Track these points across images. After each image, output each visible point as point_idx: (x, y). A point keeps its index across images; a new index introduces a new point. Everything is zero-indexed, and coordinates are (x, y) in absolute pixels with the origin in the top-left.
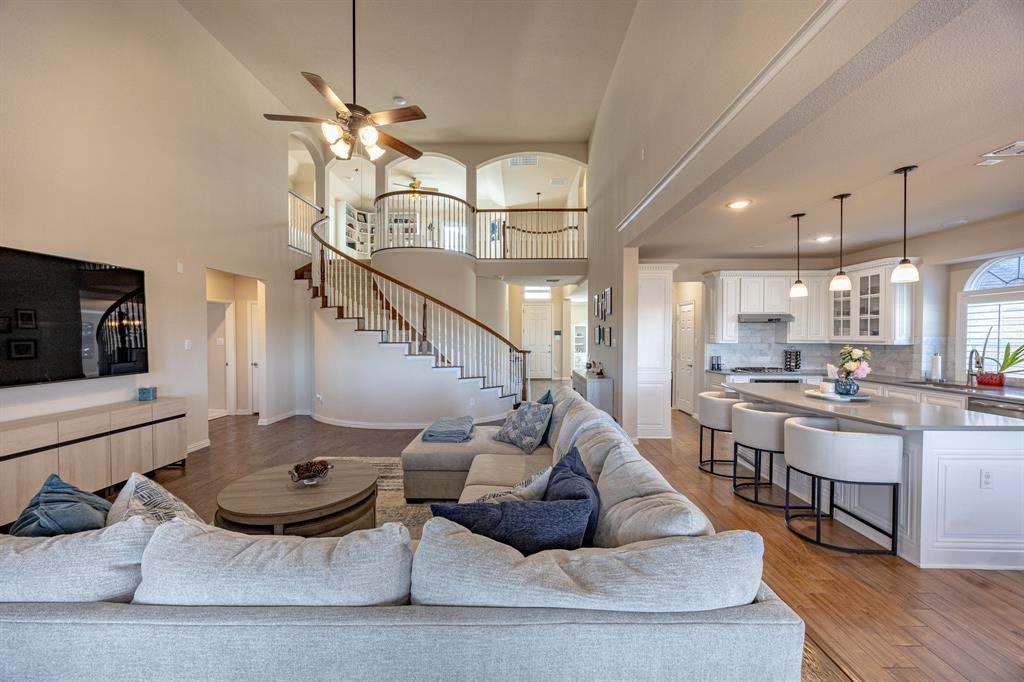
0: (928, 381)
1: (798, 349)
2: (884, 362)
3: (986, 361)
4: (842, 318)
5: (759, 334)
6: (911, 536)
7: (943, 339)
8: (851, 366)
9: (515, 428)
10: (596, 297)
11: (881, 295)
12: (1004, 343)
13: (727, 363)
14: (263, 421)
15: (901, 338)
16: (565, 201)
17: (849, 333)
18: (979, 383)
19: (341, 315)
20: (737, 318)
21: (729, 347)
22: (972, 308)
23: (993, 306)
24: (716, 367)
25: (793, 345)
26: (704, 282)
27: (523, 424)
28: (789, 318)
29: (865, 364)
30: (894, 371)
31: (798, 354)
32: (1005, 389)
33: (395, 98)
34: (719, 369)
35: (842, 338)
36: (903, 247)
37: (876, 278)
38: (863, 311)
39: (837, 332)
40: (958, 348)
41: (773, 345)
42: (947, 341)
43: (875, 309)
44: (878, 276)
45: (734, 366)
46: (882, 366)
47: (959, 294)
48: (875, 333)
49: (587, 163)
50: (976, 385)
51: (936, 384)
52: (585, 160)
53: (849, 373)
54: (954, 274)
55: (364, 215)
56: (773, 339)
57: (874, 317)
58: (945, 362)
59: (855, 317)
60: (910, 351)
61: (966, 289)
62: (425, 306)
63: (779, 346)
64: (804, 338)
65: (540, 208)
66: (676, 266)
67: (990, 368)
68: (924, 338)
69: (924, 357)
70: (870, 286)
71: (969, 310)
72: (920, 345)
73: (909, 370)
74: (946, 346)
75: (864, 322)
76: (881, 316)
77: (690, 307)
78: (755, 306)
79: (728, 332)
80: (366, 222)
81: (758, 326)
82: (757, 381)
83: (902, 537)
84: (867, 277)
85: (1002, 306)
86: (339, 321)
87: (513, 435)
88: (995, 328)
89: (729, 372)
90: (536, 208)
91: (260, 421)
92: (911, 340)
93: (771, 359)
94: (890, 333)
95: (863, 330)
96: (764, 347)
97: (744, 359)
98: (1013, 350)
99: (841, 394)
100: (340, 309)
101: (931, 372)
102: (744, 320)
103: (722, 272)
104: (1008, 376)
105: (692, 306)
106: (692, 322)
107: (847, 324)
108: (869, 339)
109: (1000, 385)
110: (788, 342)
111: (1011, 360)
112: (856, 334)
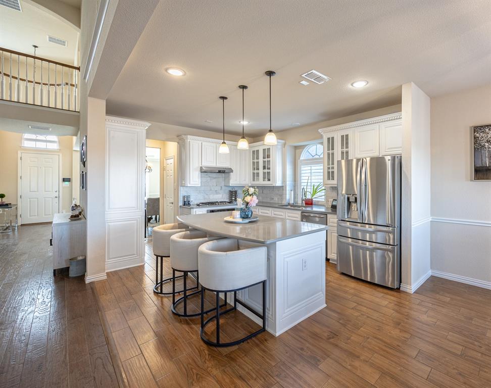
0: (289, 204)
1: (236, 189)
2: (273, 195)
3: (308, 193)
4: (256, 171)
5: (214, 180)
6: (272, 315)
8: (248, 199)
11: (271, 159)
12: (312, 185)
13: (194, 200)
15: (279, 183)
18: (306, 204)
20: (199, 169)
21: (195, 188)
22: (304, 168)
23: (309, 167)
24: (187, 203)
25: (233, 187)
26: (178, 143)
28: (231, 171)
29: (255, 197)
30: (277, 200)
31: (236, 192)
32: (313, 206)
34: (189, 204)
35: (256, 182)
37: (269, 149)
38: (264, 168)
39: (254, 180)
40: (299, 187)
41: (223, 187)
42: (295, 184)
43: (269, 167)
45: (198, 202)
46: (273, 198)
47: (299, 161)
48: (269, 180)
50: (304, 205)
51: (291, 206)
52: (78, 24)
53: (247, 203)
54: (297, 151)
56: (223, 184)
57: (269, 171)
58: (295, 194)
59: (261, 171)
60: (282, 188)
61: (301, 159)
63: (227, 188)
64: (239, 183)
67: (309, 196)
68: (287, 183)
69: (288, 192)
70: (267, 154)
71: (302, 169)
72: (286, 186)
73: (282, 199)
74: (295, 186)
75: (264, 173)
76: (271, 171)
77: (172, 161)
78: (211, 162)
79: (194, 179)
81: (214, 175)
82: (212, 211)
83: (268, 316)
84: (265, 149)
85: (312, 167)
88: (310, 177)
89: (195, 206)
92: (282, 183)
93: (222, 196)
94: (275, 181)
95: (264, 177)
96: (218, 188)
97: (206, 196)
98: (315, 187)
99: (243, 218)
101: (290, 199)
102: (204, 171)
103: (189, 136)
104: (314, 199)
105: (173, 160)
106: (173, 171)
107: (258, 174)
108: (266, 183)
109: (312, 204)
110: (230, 185)
111: (315, 192)
112: (261, 181)
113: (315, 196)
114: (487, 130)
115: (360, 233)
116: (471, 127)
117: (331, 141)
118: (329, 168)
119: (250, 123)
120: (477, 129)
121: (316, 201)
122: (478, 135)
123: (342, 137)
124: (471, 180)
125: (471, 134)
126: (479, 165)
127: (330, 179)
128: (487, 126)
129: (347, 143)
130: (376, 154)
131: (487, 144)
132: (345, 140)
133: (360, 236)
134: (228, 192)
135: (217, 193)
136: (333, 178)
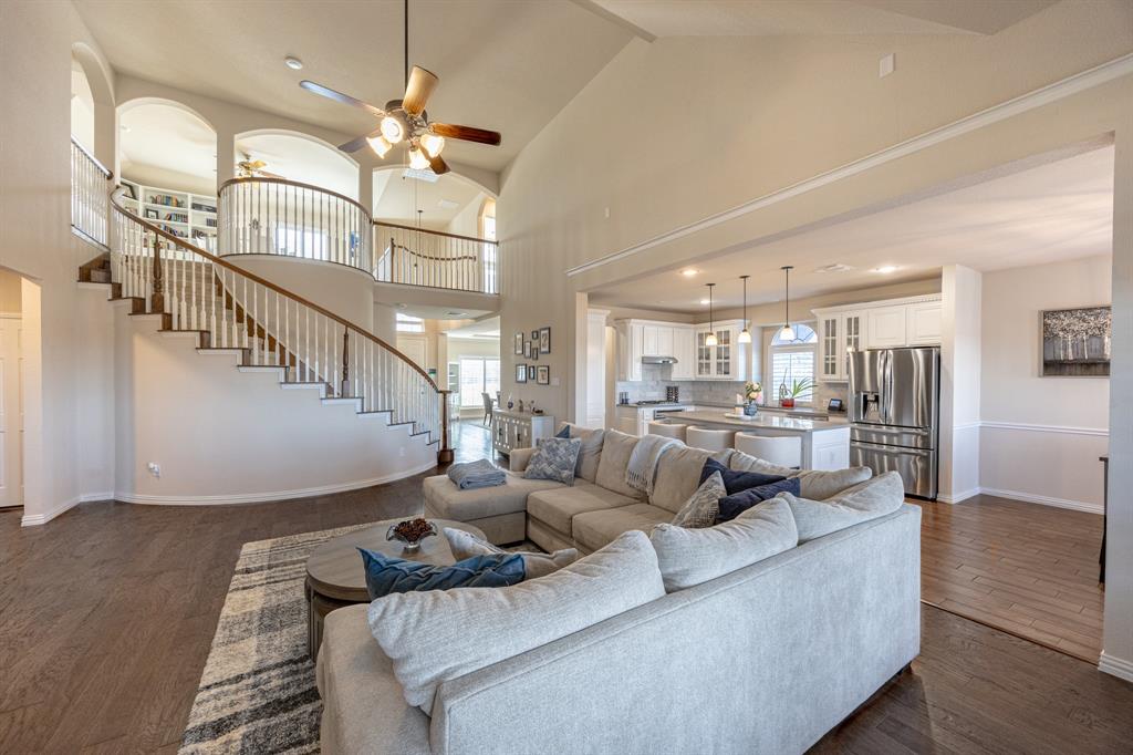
1: (676, 385)
3: (785, 391)
4: (704, 361)
7: (760, 377)
8: (754, 395)
9: (550, 464)
10: (519, 336)
11: (731, 345)
12: (793, 379)
13: (634, 398)
14: (33, 518)
15: (741, 376)
16: (447, 224)
17: (709, 372)
18: (783, 405)
19: (205, 343)
20: (641, 360)
21: (635, 384)
22: (777, 357)
23: (787, 355)
24: (624, 402)
25: (673, 382)
26: (616, 328)
27: (558, 459)
28: (674, 360)
31: (676, 389)
33: (288, 58)
34: (627, 403)
35: (705, 377)
36: (743, 311)
37: (727, 333)
38: (719, 357)
39: (700, 372)
41: (661, 382)
42: (762, 379)
43: (726, 356)
44: (728, 332)
45: (639, 400)
47: (769, 347)
48: (727, 373)
49: (498, 195)
50: (780, 407)
52: (498, 191)
53: (752, 400)
54: (766, 333)
55: (131, 187)
56: (659, 379)
57: (726, 361)
59: (713, 361)
60: (745, 384)
61: (772, 344)
62: (346, 336)
63: (664, 384)
64: (682, 377)
65: (422, 228)
66: (609, 312)
67: (788, 397)
68: (753, 376)
70: (725, 338)
71: (775, 358)
74: (762, 382)
75: (719, 364)
76: (730, 361)
78: (652, 351)
79: (636, 372)
80: (134, 197)
84: (723, 332)
86: (201, 351)
87: (549, 471)
88: (788, 370)
89: (635, 405)
90: (413, 226)
91: (24, 519)
92: (746, 377)
93: (659, 393)
94: (736, 374)
95: (719, 370)
96: (655, 383)
98: (797, 384)
100: (204, 336)
102: (643, 362)
103: (632, 320)
104: (796, 399)
107: (708, 365)
108: (723, 377)
109: (792, 406)
111: (797, 390)
112: (714, 375)
113: (797, 395)
114: (1062, 316)
115: (874, 436)
116: (1040, 312)
117: (831, 327)
118: (827, 359)
120: (1046, 314)
121: (798, 401)
122: (1049, 322)
123: (850, 320)
124: (1040, 376)
125: (1039, 321)
126: (1050, 357)
127: (828, 373)
128: (1063, 311)
129: (857, 328)
130: (900, 343)
131: (1061, 333)
132: (854, 325)
133: (874, 439)
134: (664, 388)
135: (653, 389)
136: (833, 372)
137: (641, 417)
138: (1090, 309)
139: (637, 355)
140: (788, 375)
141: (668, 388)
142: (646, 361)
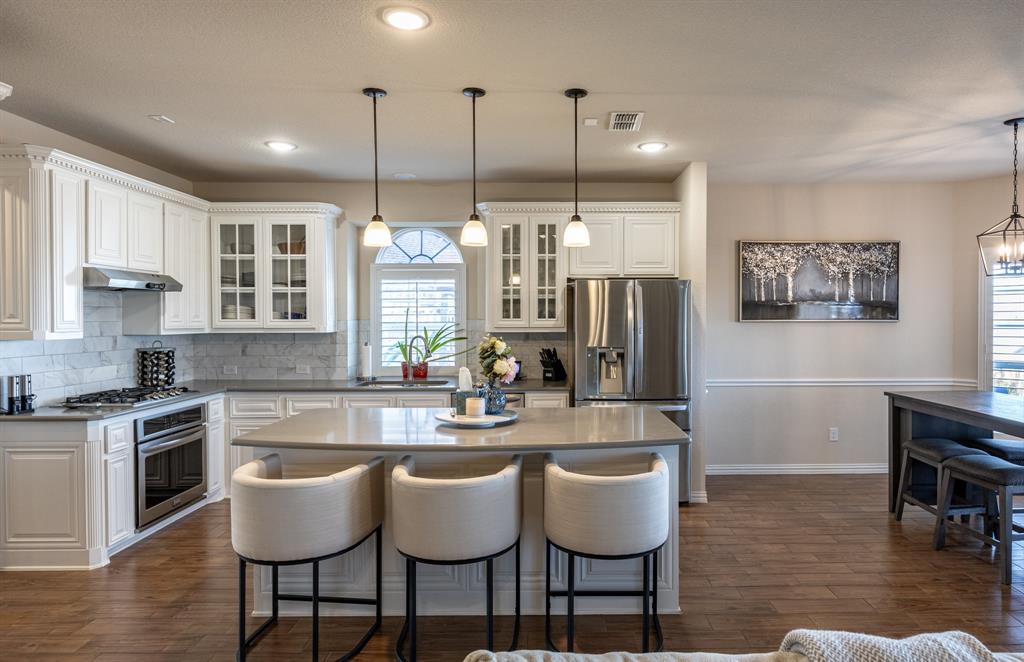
0: (361, 380)
1: (170, 345)
2: (292, 358)
4: (238, 289)
7: (356, 322)
11: (307, 256)
12: (421, 326)
17: (253, 316)
20: (80, 277)
22: (387, 285)
23: (409, 283)
30: (308, 372)
34: (27, 408)
35: (239, 323)
37: (299, 229)
38: (278, 280)
42: (359, 326)
43: (299, 278)
44: (302, 227)
46: (292, 366)
47: (372, 266)
57: (298, 290)
59: (264, 289)
61: (378, 261)
64: (182, 324)
67: (416, 359)
68: (349, 323)
69: (350, 349)
70: (294, 240)
71: (384, 287)
72: (344, 332)
73: (331, 368)
75: (279, 297)
76: (309, 289)
78: (113, 253)
79: (62, 315)
84: (284, 226)
85: (419, 285)
88: (413, 310)
92: (335, 325)
94: (323, 319)
95: (279, 309)
101: (359, 367)
104: (430, 364)
107: (248, 300)
108: (291, 325)
109: (426, 376)
110: (163, 333)
111: (432, 346)
112: (267, 319)
113: (435, 355)
116: (737, 242)
117: (512, 236)
119: (298, 150)
121: (435, 367)
123: (542, 228)
125: (737, 252)
126: (747, 298)
127: (508, 317)
129: (552, 243)
131: (755, 269)
132: (547, 236)
134: (130, 355)
135: (102, 359)
136: (517, 315)
137: (98, 448)
138: (778, 245)
139: (69, 263)
140: (412, 318)
141: (143, 355)
142: (93, 283)
